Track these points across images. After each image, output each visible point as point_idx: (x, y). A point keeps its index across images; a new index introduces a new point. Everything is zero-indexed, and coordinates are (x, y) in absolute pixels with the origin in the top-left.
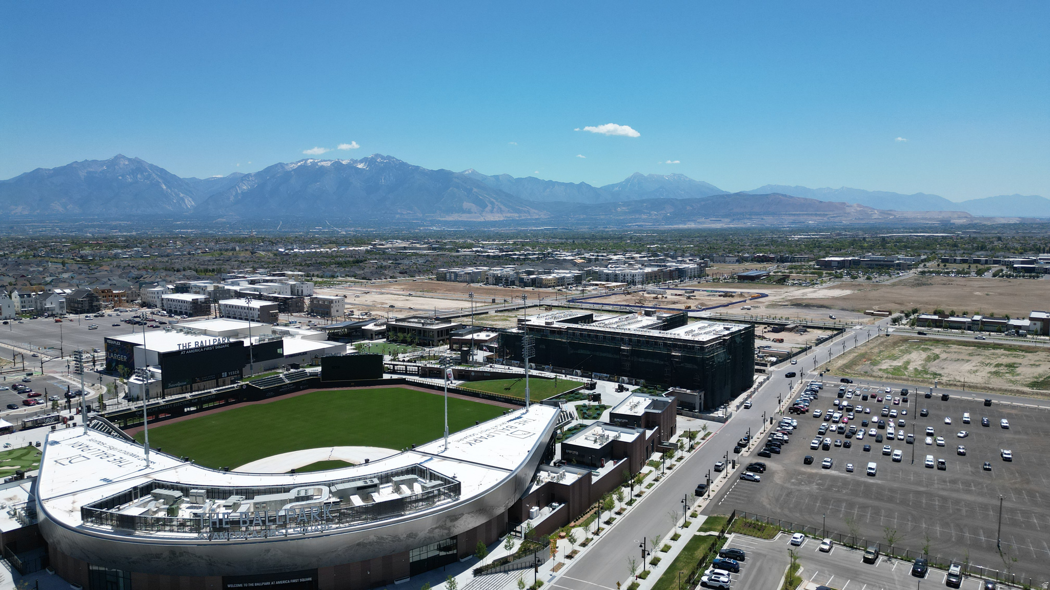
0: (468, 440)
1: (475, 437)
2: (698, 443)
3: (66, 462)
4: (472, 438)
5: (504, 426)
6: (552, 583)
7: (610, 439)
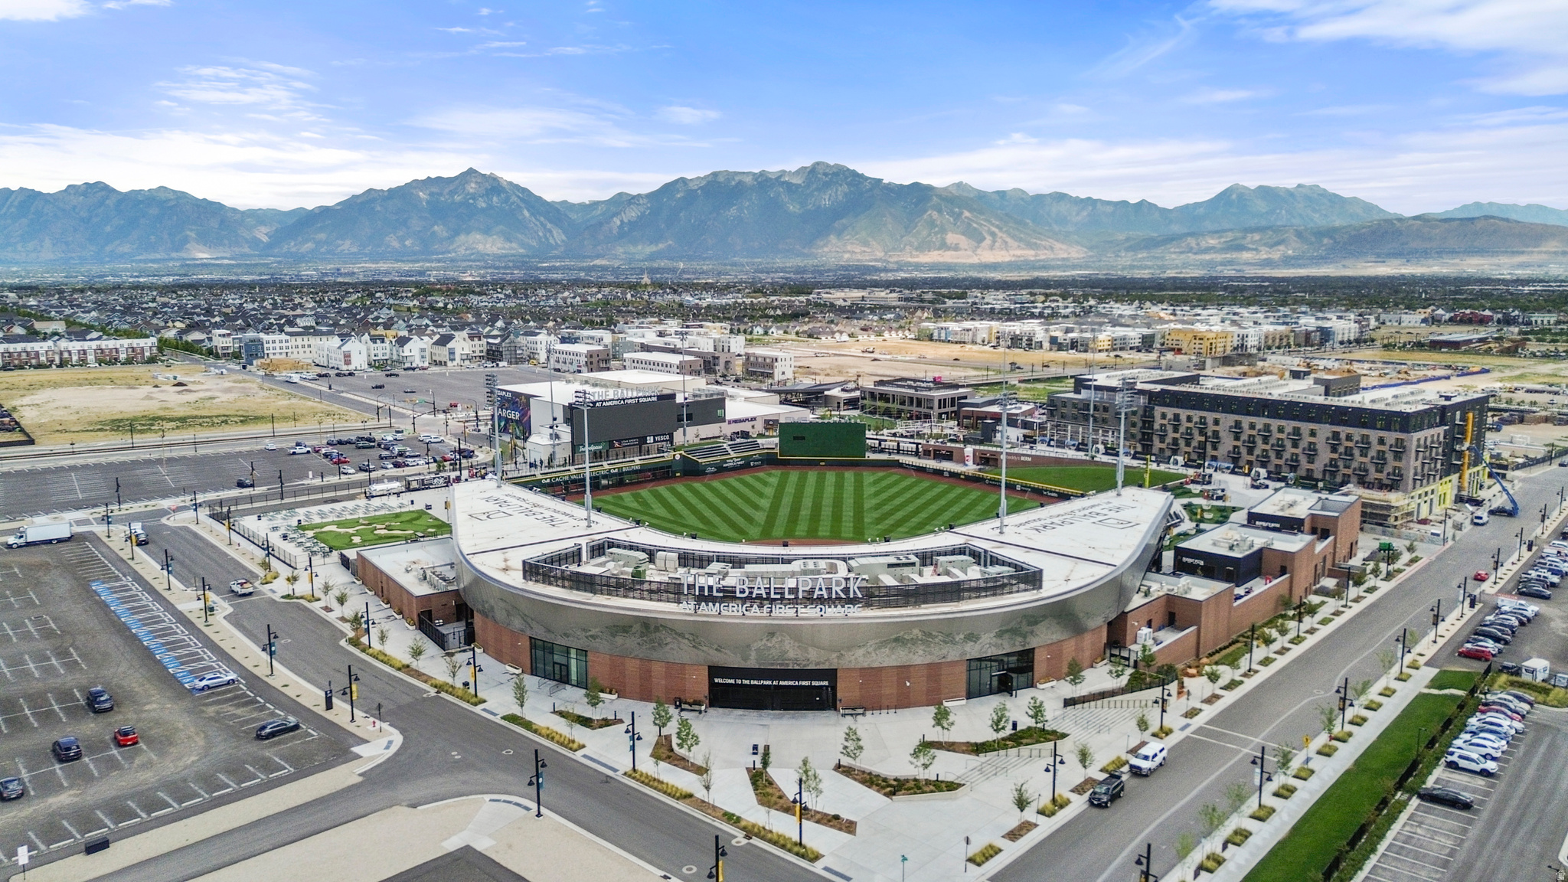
0: (1032, 525)
1: (1043, 522)
2: (1400, 571)
3: (484, 517)
4: (1038, 523)
5: (1086, 512)
6: (1188, 732)
7: (1255, 548)
